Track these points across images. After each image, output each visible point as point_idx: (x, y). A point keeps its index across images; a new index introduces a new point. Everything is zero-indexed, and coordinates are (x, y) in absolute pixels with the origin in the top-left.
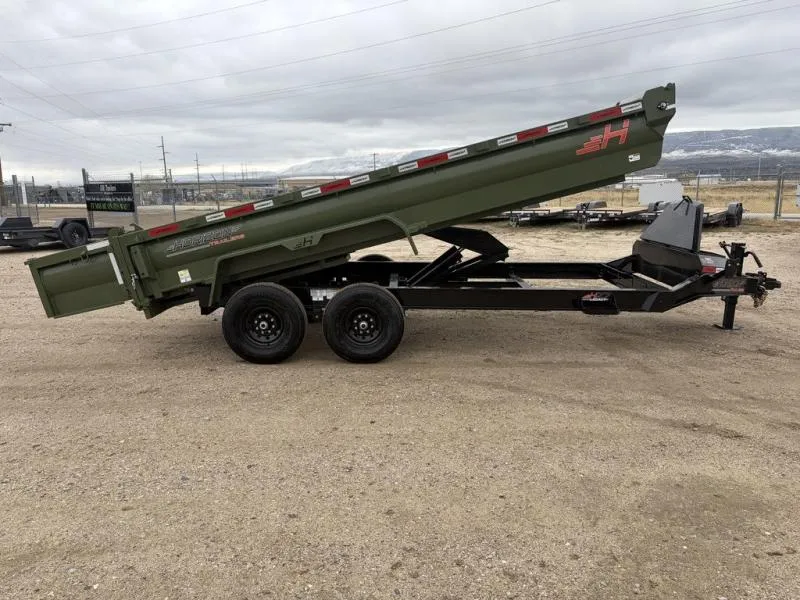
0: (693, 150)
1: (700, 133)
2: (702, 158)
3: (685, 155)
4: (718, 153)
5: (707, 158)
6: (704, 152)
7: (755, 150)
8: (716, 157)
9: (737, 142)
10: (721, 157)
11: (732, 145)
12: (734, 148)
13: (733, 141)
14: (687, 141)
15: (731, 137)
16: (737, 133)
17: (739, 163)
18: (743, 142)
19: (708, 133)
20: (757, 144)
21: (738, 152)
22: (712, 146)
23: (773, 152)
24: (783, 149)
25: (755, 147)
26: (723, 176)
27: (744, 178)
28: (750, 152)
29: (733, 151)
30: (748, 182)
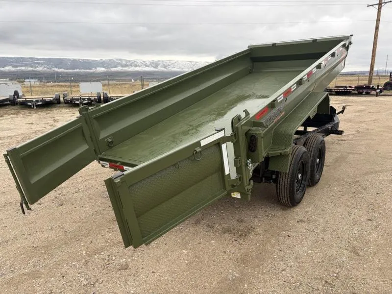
0: (17, 67)
1: (18, 58)
2: (23, 71)
3: (13, 69)
4: (30, 69)
6: (23, 68)
9: (39, 64)
10: (32, 71)
11: (36, 65)
12: (37, 67)
13: (37, 63)
14: (13, 62)
15: (34, 61)
16: (37, 59)
18: (41, 64)
19: (23, 58)
20: (48, 65)
21: (39, 69)
22: (26, 65)
23: (57, 69)
24: (61, 68)
25: (48, 67)
26: (39, 80)
27: (49, 82)
28: (46, 69)
29: (37, 68)
30: (52, 83)
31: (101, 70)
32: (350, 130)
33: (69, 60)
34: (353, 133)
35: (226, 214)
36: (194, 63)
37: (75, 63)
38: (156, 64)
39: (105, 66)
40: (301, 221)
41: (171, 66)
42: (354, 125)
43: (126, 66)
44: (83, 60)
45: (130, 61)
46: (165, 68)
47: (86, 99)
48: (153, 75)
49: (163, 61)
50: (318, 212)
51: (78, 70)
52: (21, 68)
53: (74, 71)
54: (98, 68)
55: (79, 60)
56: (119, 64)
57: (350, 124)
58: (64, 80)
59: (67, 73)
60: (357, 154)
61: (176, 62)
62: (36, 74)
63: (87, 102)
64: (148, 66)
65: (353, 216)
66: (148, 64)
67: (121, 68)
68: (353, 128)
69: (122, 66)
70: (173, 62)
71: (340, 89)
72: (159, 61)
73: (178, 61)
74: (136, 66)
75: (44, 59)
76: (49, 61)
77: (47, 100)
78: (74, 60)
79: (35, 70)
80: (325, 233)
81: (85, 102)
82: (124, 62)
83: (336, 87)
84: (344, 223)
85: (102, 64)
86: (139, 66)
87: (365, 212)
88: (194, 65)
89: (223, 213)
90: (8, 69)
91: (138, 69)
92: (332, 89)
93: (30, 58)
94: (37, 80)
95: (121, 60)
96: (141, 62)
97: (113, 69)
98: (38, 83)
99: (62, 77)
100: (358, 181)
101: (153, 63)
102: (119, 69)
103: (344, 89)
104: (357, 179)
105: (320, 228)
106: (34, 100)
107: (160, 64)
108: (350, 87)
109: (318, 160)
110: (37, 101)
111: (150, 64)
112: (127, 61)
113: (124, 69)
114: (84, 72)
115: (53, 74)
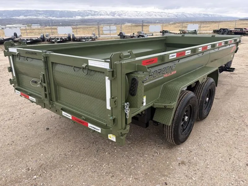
0: (26, 16)
1: (28, 10)
2: (30, 19)
3: (25, 18)
4: (35, 17)
5: (32, 19)
6: (30, 17)
7: (46, 17)
8: (34, 19)
10: (36, 19)
11: (39, 15)
13: (39, 14)
14: (24, 13)
15: (37, 12)
16: (39, 11)
17: (42, 21)
18: (42, 14)
20: (46, 15)
21: (41, 17)
22: (32, 15)
23: (51, 18)
24: (53, 17)
25: (45, 16)
26: (40, 25)
27: (47, 26)
28: (44, 17)
29: (39, 17)
30: (48, 27)
31: (78, 18)
32: (242, 64)
33: (58, 11)
34: (244, 67)
35: (117, 151)
36: (138, 13)
37: (62, 14)
38: (113, 14)
39: (81, 15)
40: (183, 163)
41: (124, 14)
42: (245, 59)
43: (94, 15)
44: (67, 11)
45: (96, 12)
46: (119, 16)
47: (59, 39)
48: (112, 21)
49: (118, 12)
50: (200, 152)
51: (64, 18)
52: (29, 17)
53: (62, 18)
54: (77, 17)
55: (65, 11)
56: (90, 14)
57: (242, 59)
58: (55, 24)
59: (57, 20)
60: (245, 87)
61: (127, 12)
62: (39, 21)
63: (59, 40)
64: (109, 15)
65: (233, 159)
66: (109, 13)
67: (91, 17)
68: (244, 63)
69: (92, 15)
70: (124, 12)
71: (238, 31)
72: (115, 11)
73: (128, 11)
74: (101, 15)
75: (43, 11)
76: (46, 12)
77: (34, 39)
78: (62, 11)
79: (38, 18)
80: (202, 182)
81: (58, 41)
82: (93, 13)
83: (235, 29)
84: (223, 169)
85: (79, 14)
86: (103, 15)
87: (244, 154)
88: (138, 14)
89: (115, 149)
90: (21, 17)
91: (102, 17)
92: (232, 31)
93: (35, 10)
94: (39, 25)
95: (91, 11)
96: (104, 12)
97: (86, 18)
98: (39, 27)
99: (54, 23)
100: (242, 116)
101: (112, 13)
102: (90, 17)
103: (241, 31)
104: (242, 114)
105: (199, 174)
106: (25, 39)
107: (116, 14)
108: (245, 29)
109: (208, 99)
110: (27, 40)
111: (110, 14)
112: (95, 12)
113: (93, 17)
114: (68, 19)
115: (49, 21)
